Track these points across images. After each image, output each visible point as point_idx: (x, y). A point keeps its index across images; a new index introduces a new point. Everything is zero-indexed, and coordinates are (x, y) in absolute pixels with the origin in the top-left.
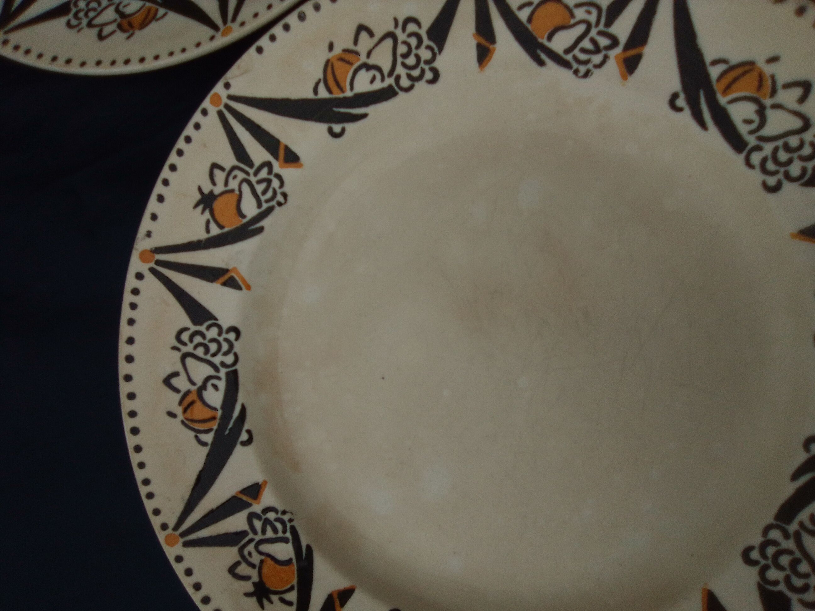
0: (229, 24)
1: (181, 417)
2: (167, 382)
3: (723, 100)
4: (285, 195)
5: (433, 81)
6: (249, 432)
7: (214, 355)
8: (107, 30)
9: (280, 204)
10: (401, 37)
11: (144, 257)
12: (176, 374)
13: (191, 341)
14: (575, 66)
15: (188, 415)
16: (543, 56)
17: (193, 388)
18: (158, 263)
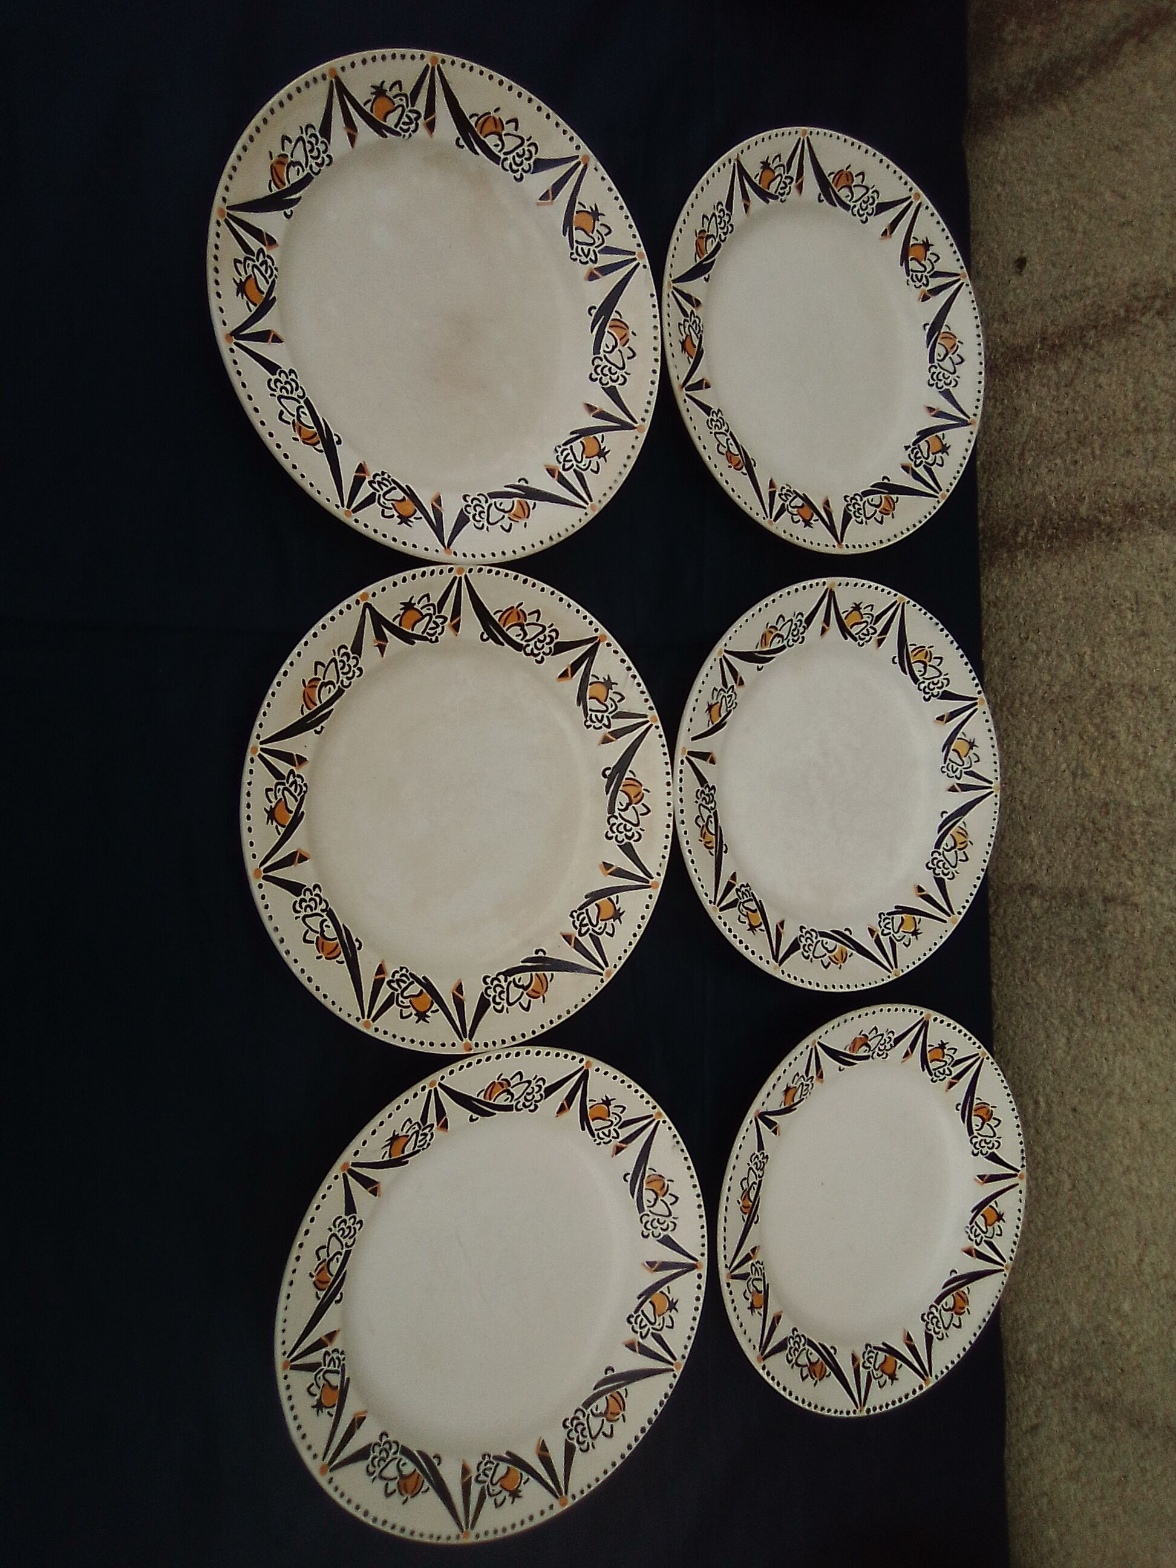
0: (672, 290)
1: (493, 114)
2: (515, 121)
3: (516, 499)
4: (575, 260)
5: (591, 377)
6: (462, 147)
7: (514, 158)
8: (706, 222)
9: (572, 254)
10: (619, 372)
11: (586, 158)
12: (516, 128)
13: (529, 150)
14: (563, 447)
15: (491, 120)
16: (575, 435)
17: (504, 133)
18: (579, 164)
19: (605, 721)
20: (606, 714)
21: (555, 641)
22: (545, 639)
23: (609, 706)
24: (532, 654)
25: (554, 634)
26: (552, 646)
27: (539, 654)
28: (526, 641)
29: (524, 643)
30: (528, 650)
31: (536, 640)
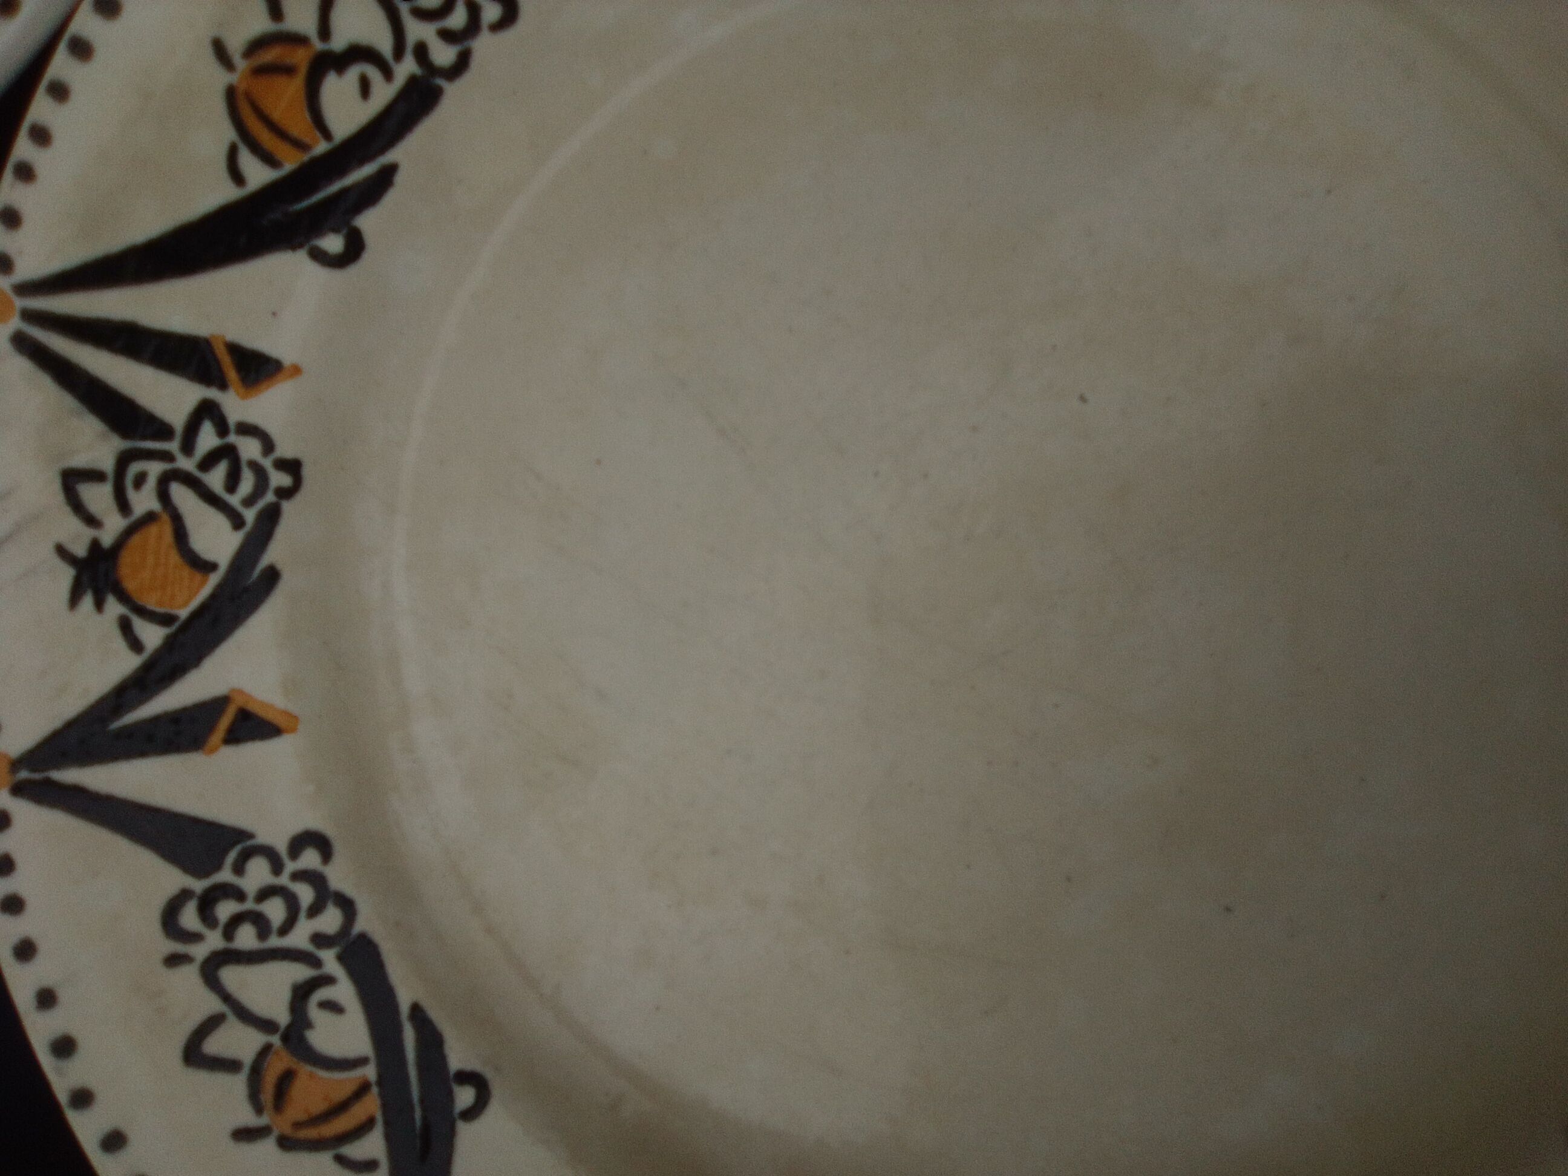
19: (207, 439)
20: (186, 464)
21: (199, 886)
22: (236, 920)
23: (151, 482)
24: (325, 895)
25: (189, 918)
26: (225, 875)
27: (297, 876)
28: (316, 963)
29: (329, 959)
30: (330, 920)
31: (274, 942)
